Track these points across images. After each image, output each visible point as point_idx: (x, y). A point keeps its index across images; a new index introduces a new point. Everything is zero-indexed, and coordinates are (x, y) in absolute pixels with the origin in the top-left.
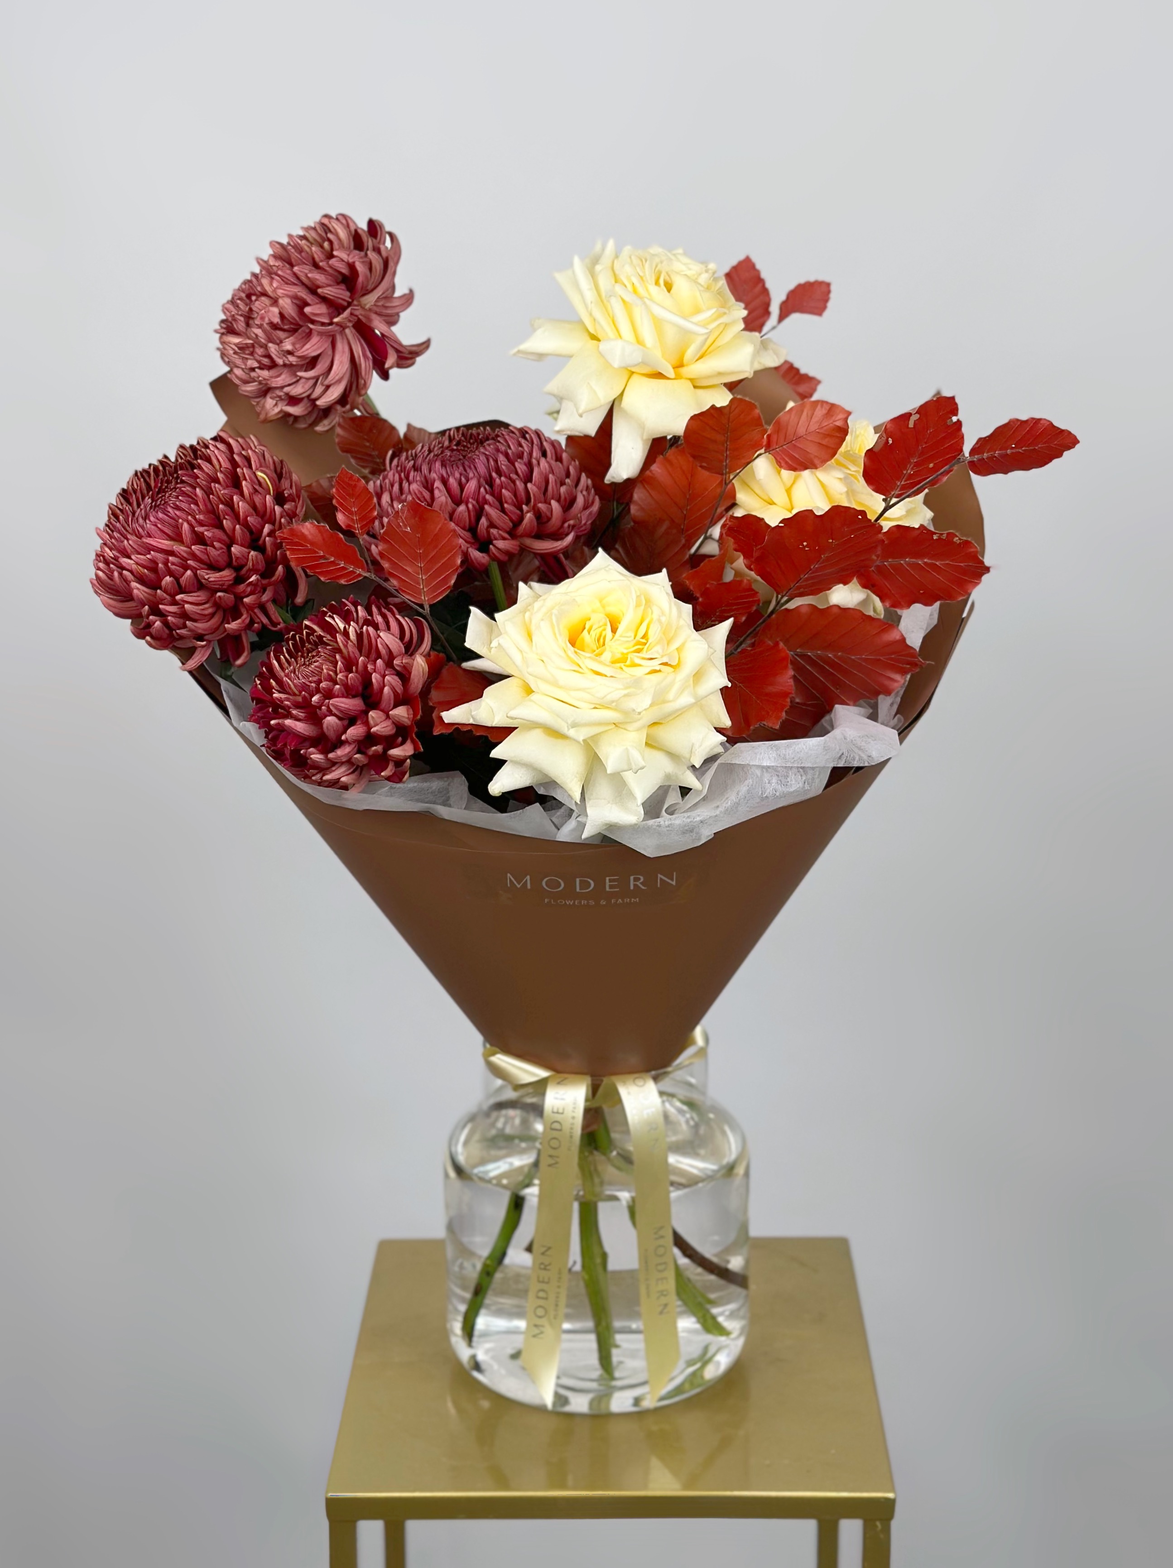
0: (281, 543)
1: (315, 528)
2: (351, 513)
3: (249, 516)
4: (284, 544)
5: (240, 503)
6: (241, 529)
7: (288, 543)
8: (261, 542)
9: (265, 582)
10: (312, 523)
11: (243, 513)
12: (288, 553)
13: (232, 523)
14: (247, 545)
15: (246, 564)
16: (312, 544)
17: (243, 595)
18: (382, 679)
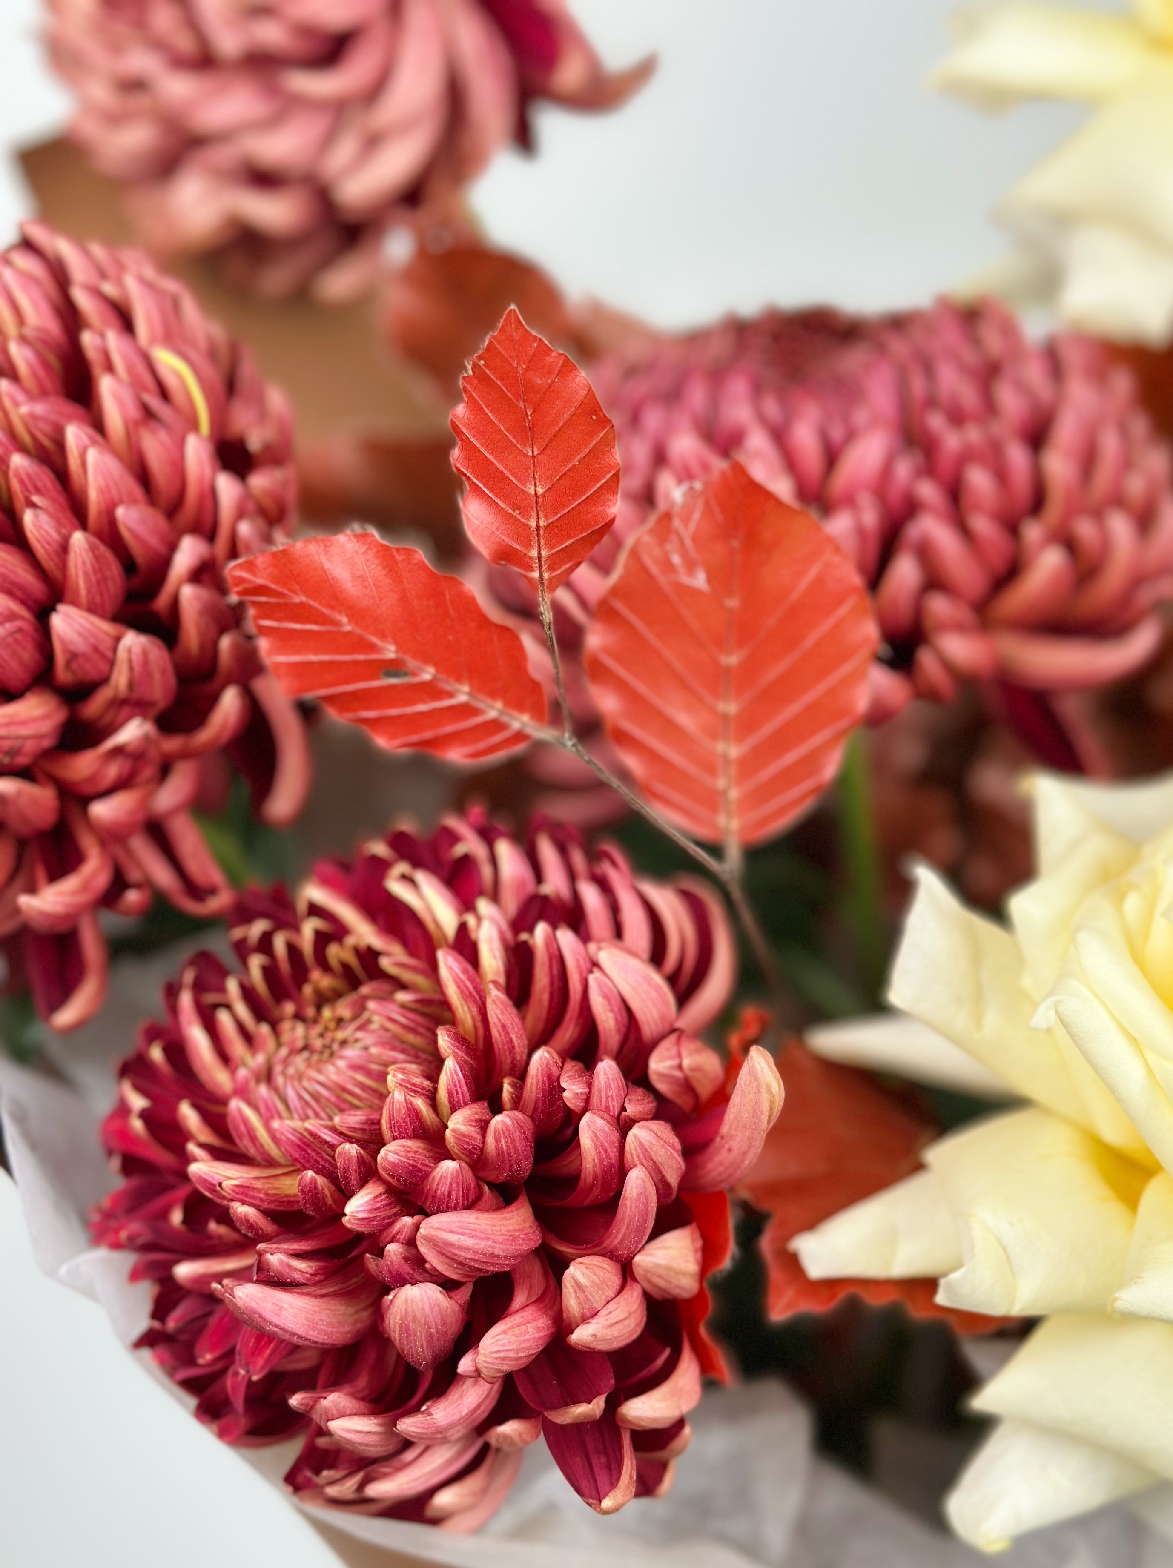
0: (241, 606)
1: (371, 555)
2: (520, 502)
3: (121, 502)
4: (251, 612)
5: (92, 455)
6: (92, 548)
7: (266, 611)
8: (162, 601)
9: (172, 744)
10: (362, 537)
11: (100, 490)
12: (263, 644)
13: (59, 523)
14: (109, 607)
15: (104, 680)
16: (355, 613)
17: (88, 790)
18: (615, 1136)
